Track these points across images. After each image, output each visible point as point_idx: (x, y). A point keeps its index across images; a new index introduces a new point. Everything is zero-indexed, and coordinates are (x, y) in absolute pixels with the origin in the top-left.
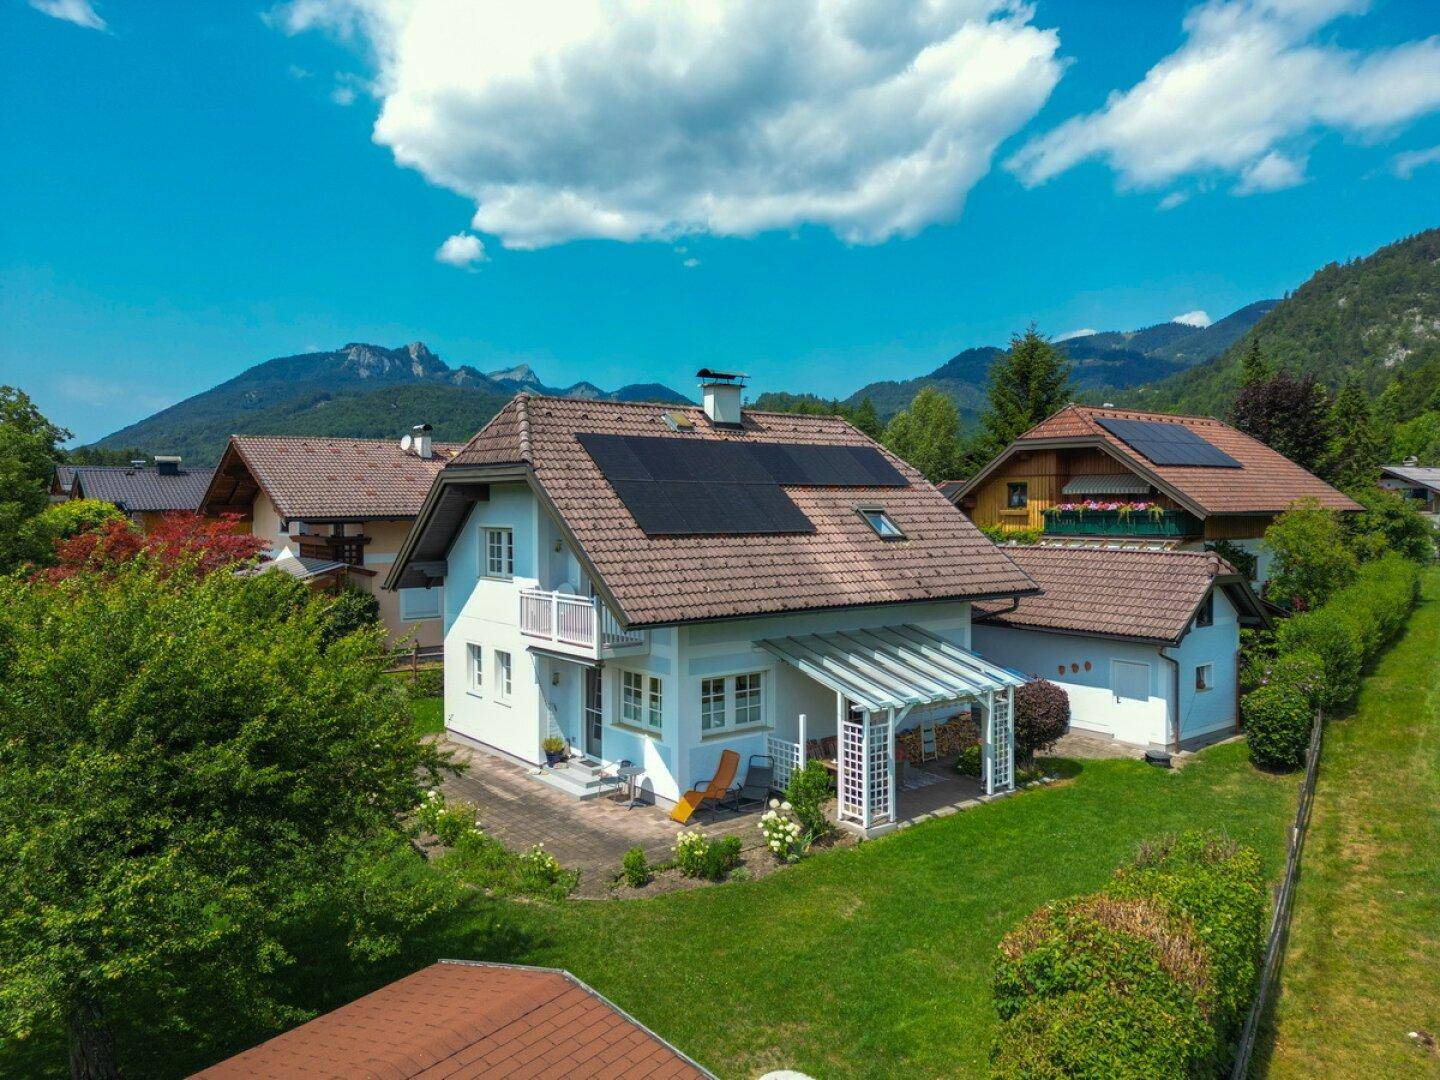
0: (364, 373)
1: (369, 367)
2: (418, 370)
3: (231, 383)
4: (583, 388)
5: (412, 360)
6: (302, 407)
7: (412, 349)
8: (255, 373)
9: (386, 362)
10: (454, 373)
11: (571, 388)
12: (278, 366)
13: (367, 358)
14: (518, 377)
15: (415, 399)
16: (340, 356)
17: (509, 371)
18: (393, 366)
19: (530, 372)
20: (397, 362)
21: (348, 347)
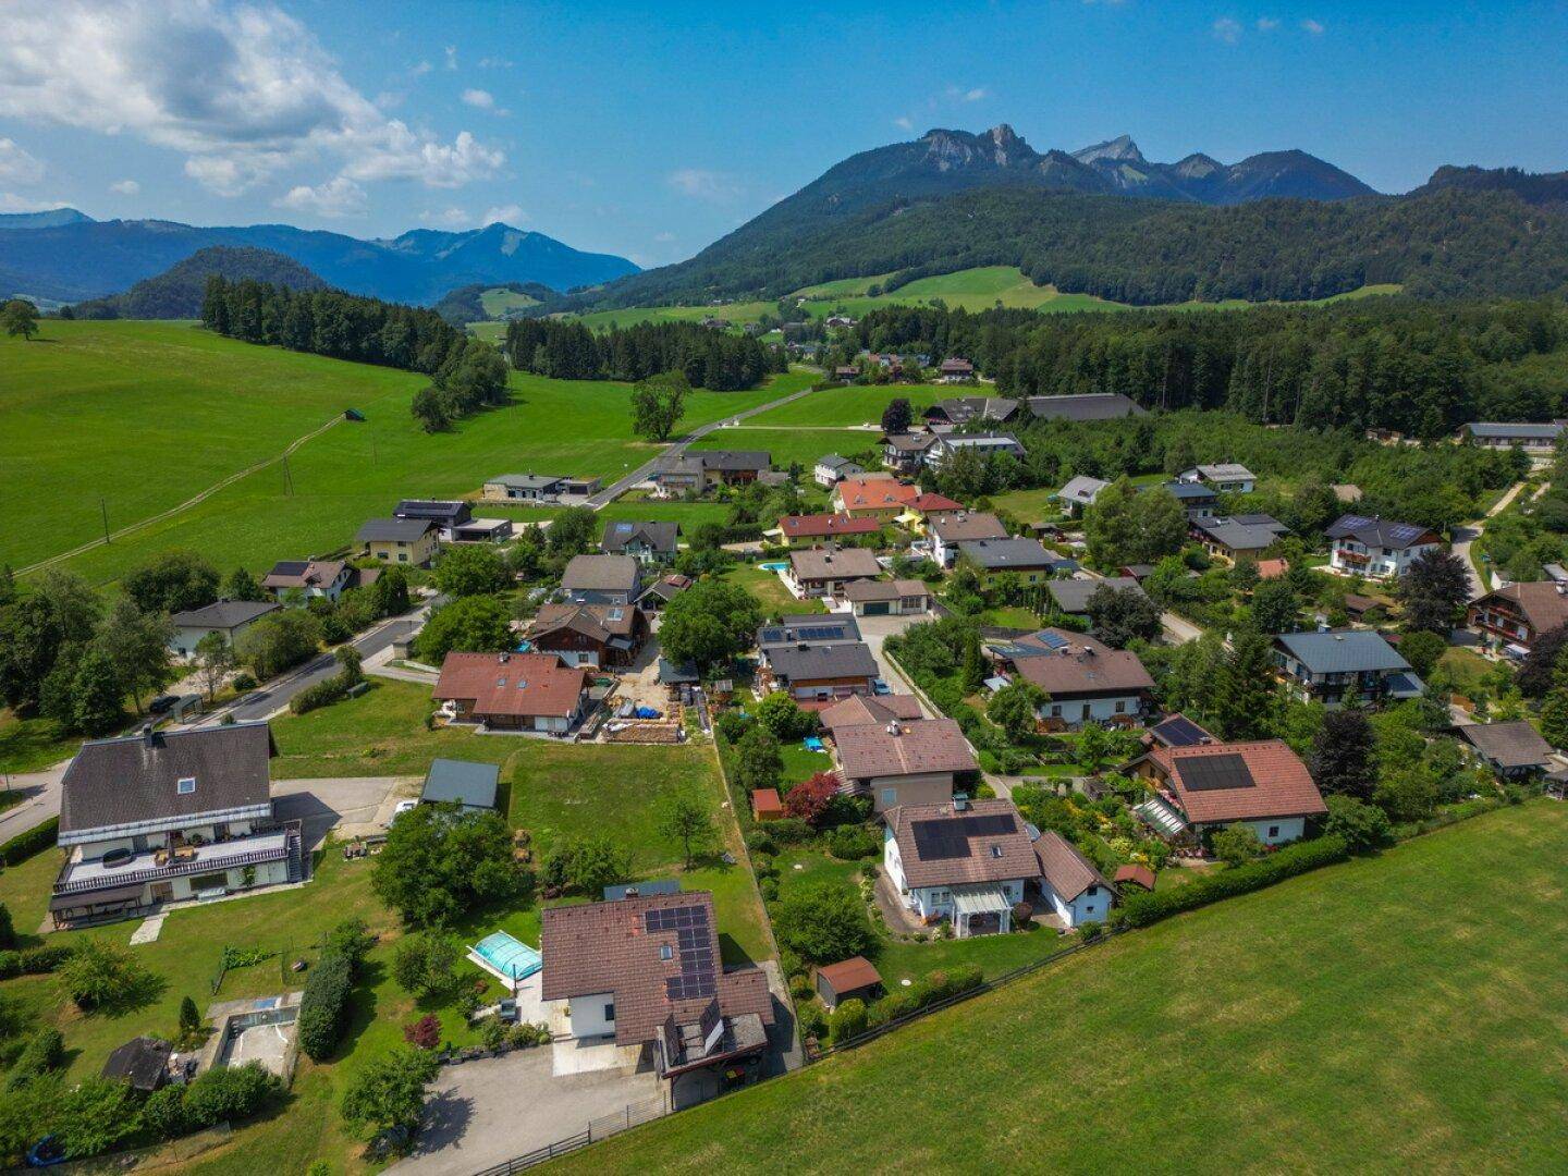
0: (944, 166)
1: (950, 158)
2: (1001, 157)
3: (816, 184)
4: (1196, 162)
5: (995, 147)
6: (880, 217)
7: (996, 133)
8: (838, 171)
9: (969, 152)
10: (1042, 158)
11: (1182, 162)
12: (859, 160)
13: (950, 148)
14: (1114, 154)
15: (994, 207)
16: (919, 146)
17: (1106, 145)
18: (976, 156)
19: (1132, 145)
20: (980, 151)
21: (930, 134)
